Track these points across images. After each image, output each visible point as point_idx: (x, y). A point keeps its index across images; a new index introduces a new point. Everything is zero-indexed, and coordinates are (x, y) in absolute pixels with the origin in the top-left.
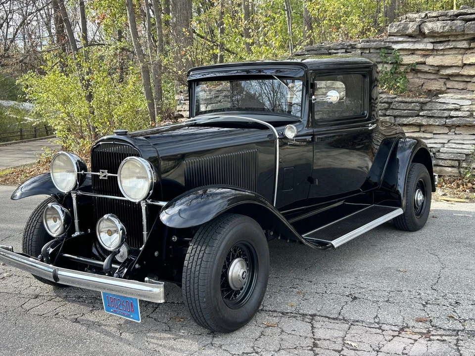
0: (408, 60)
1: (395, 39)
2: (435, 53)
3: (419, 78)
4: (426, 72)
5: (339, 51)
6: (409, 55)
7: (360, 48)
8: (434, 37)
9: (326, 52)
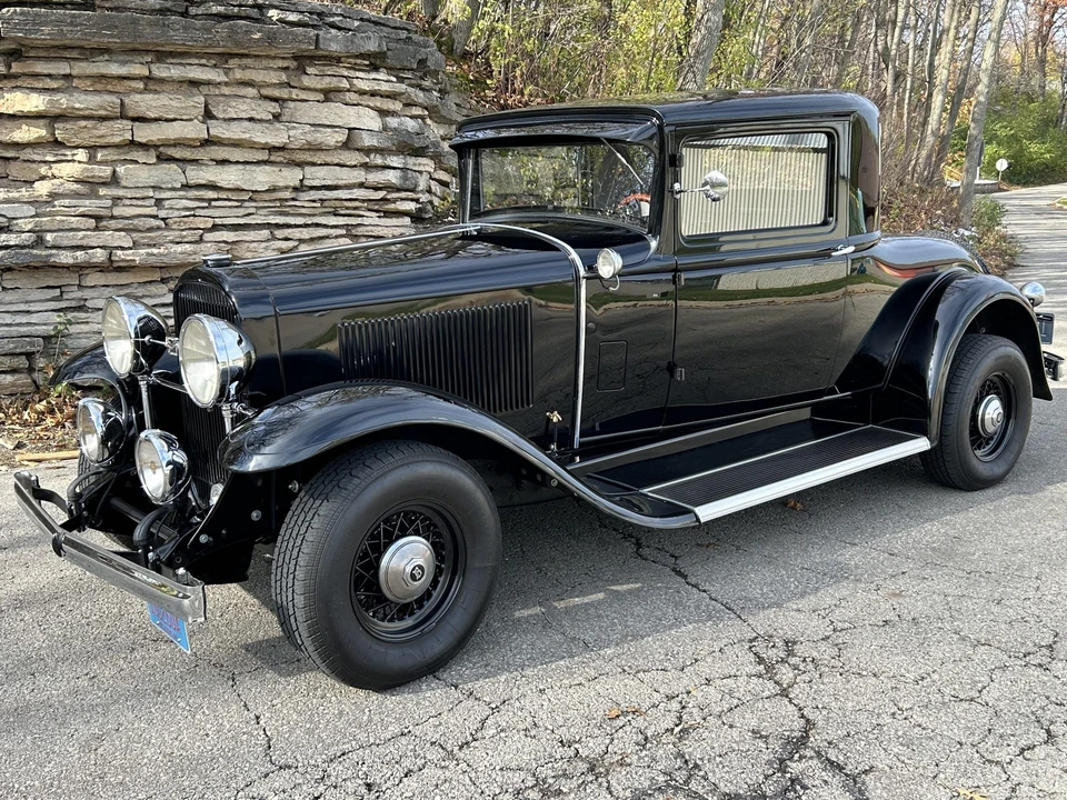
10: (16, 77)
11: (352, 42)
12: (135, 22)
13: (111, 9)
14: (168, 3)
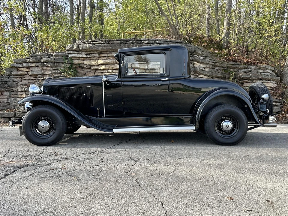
0: (76, 62)
1: (69, 52)
2: (88, 59)
3: (83, 70)
4: (85, 68)
5: (45, 57)
6: (77, 60)
7: (55, 56)
8: (86, 52)
9: (40, 57)
12: (115, 45)
14: (122, 42)
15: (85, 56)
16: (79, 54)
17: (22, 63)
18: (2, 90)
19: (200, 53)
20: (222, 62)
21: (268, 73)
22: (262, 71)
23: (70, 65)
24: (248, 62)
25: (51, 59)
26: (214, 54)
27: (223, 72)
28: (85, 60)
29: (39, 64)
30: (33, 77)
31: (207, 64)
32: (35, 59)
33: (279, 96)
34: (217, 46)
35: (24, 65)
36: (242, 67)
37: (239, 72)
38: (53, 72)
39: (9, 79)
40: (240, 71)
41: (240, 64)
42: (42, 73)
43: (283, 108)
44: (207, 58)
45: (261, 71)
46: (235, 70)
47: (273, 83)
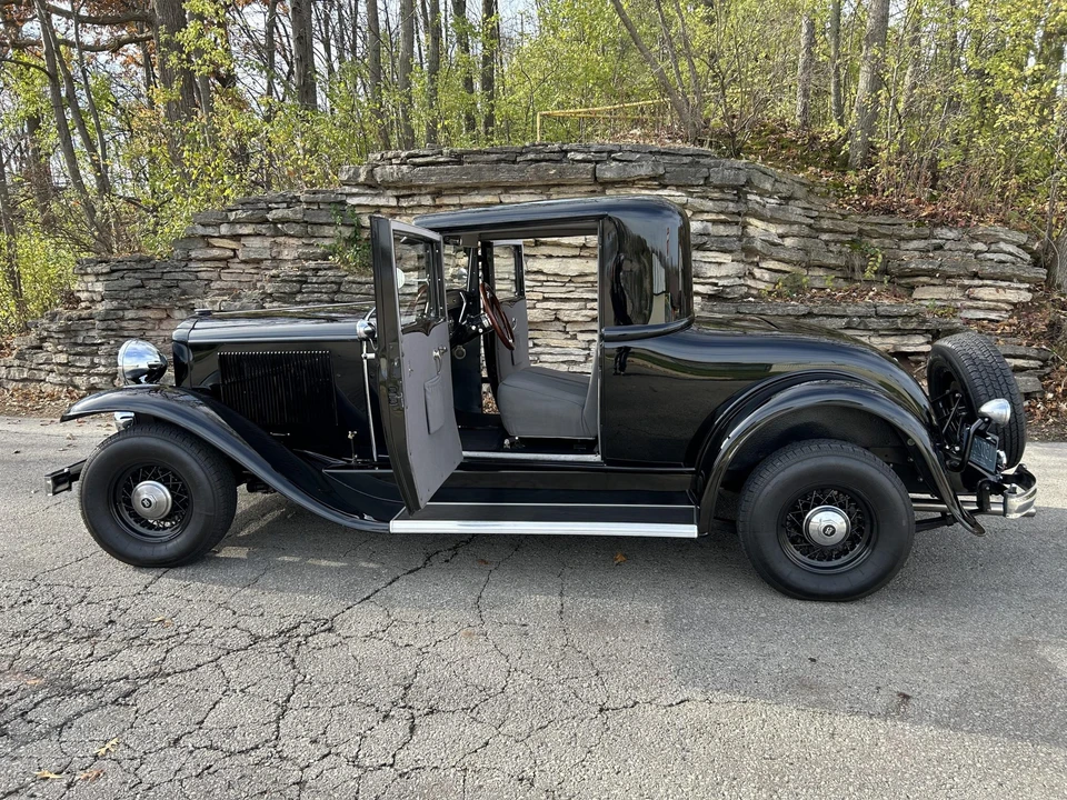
2: (403, 212)
5: (280, 206)
7: (306, 202)
8: (397, 188)
9: (264, 205)
10: (440, 206)
11: (625, 170)
12: (480, 169)
13: (470, 163)
14: (504, 156)
15: (393, 202)
16: (376, 195)
17: (218, 225)
18: (167, 304)
19: (768, 186)
20: (844, 217)
21: (1005, 252)
22: (984, 248)
23: (351, 229)
24: (933, 216)
25: (295, 212)
26: (817, 189)
27: (844, 249)
28: (396, 215)
29: (263, 229)
30: (251, 266)
31: (792, 223)
32: (250, 212)
33: (1037, 337)
34: (832, 158)
35: (224, 229)
36: (911, 232)
37: (899, 248)
38: (304, 253)
39: (183, 271)
40: (904, 245)
41: (904, 221)
42: (274, 255)
43: (1050, 378)
44: (791, 202)
45: (980, 246)
46: (887, 241)
47: (1019, 289)
